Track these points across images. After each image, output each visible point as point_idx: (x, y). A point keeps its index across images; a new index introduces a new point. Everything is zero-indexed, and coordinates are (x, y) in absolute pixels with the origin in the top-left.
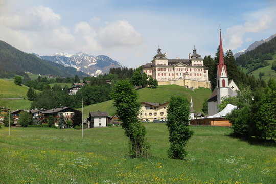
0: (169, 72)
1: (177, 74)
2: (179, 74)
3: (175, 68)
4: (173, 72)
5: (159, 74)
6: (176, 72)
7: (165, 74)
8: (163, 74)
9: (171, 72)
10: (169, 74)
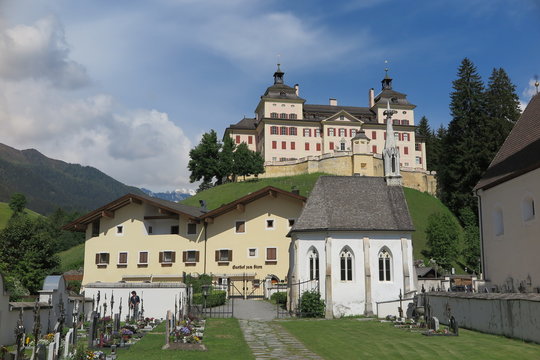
0: (307, 139)
1: (332, 145)
2: (337, 144)
3: (326, 127)
4: (318, 139)
5: (274, 145)
6: (328, 139)
7: (293, 146)
8: (288, 146)
9: (314, 141)
10: (307, 147)
